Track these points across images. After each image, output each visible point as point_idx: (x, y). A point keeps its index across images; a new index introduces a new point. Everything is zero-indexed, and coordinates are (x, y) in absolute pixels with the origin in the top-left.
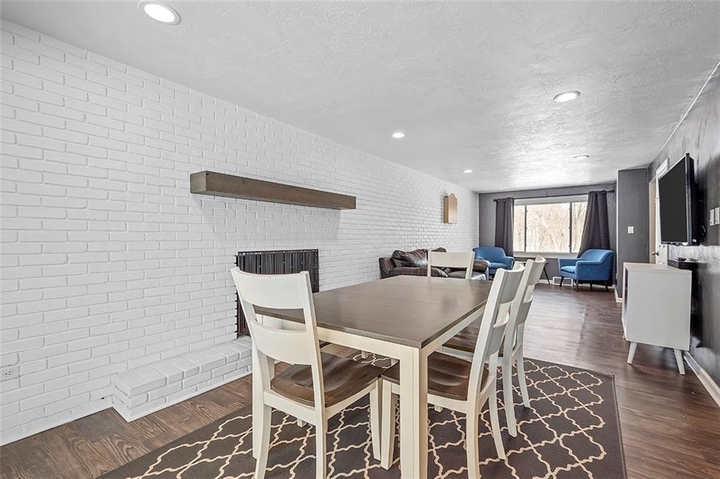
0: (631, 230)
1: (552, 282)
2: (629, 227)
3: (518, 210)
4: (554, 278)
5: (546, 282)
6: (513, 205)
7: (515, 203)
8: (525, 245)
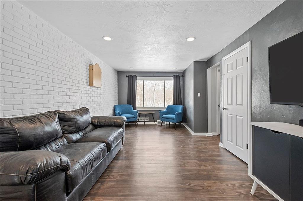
0: (199, 95)
1: (157, 123)
2: (198, 93)
3: (139, 83)
4: (157, 121)
5: (153, 123)
6: (136, 80)
7: (137, 79)
8: (143, 103)
